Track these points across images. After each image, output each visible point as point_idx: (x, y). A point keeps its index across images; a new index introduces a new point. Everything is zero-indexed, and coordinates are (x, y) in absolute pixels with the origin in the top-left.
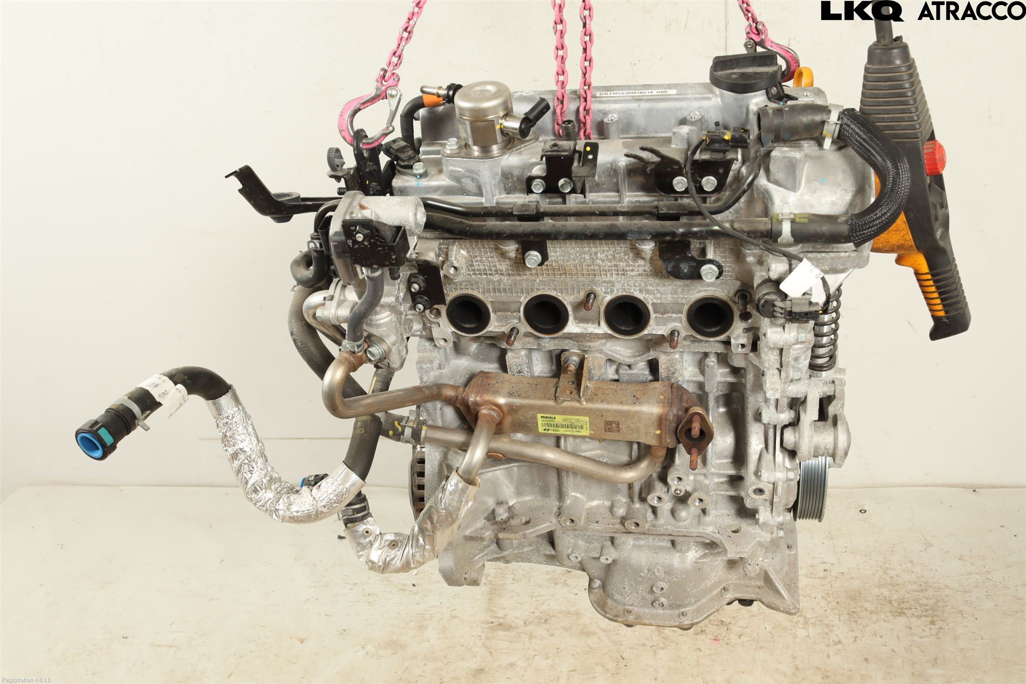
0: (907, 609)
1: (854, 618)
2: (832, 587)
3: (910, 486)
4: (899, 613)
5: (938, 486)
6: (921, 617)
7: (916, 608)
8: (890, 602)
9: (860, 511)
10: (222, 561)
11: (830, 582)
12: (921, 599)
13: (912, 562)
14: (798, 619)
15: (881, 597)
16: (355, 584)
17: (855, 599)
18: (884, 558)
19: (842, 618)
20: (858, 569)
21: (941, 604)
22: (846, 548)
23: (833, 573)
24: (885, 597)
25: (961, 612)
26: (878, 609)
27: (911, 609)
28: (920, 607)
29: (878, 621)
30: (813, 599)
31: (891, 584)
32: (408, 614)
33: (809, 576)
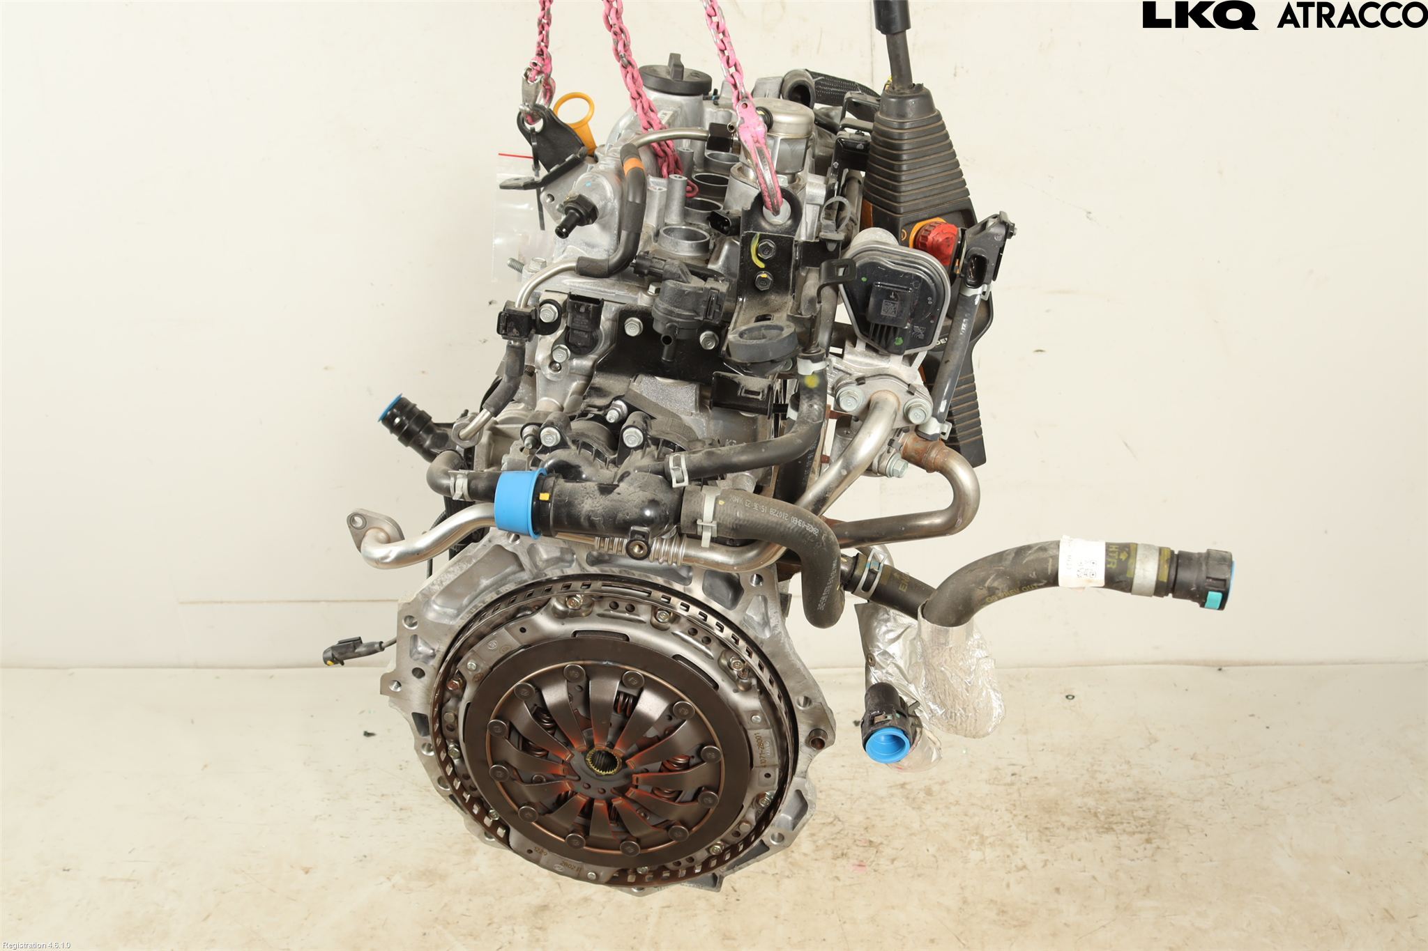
0: (1116, 823)
1: (1047, 836)
2: (1020, 795)
3: (1135, 664)
4: (1107, 829)
5: (1172, 663)
6: (1134, 833)
7: (1129, 823)
8: (1096, 815)
9: (1067, 697)
10: (206, 766)
11: (1019, 789)
12: (1136, 811)
13: (1129, 762)
14: (973, 838)
15: (1084, 809)
16: (383, 795)
17: (1050, 811)
18: (1093, 758)
19: (1030, 836)
20: (1058, 772)
21: (1162, 817)
22: (1044, 744)
23: (1023, 778)
24: (1089, 809)
25: (1187, 827)
26: (1079, 824)
27: (1122, 823)
28: (1135, 821)
29: (1077, 839)
30: (993, 812)
31: (1098, 791)
32: (451, 834)
33: (991, 782)
